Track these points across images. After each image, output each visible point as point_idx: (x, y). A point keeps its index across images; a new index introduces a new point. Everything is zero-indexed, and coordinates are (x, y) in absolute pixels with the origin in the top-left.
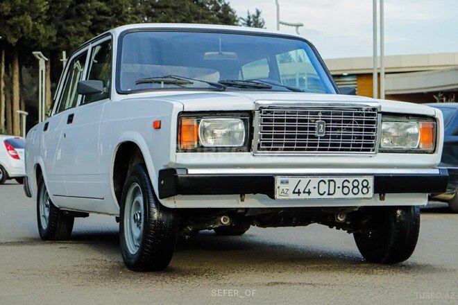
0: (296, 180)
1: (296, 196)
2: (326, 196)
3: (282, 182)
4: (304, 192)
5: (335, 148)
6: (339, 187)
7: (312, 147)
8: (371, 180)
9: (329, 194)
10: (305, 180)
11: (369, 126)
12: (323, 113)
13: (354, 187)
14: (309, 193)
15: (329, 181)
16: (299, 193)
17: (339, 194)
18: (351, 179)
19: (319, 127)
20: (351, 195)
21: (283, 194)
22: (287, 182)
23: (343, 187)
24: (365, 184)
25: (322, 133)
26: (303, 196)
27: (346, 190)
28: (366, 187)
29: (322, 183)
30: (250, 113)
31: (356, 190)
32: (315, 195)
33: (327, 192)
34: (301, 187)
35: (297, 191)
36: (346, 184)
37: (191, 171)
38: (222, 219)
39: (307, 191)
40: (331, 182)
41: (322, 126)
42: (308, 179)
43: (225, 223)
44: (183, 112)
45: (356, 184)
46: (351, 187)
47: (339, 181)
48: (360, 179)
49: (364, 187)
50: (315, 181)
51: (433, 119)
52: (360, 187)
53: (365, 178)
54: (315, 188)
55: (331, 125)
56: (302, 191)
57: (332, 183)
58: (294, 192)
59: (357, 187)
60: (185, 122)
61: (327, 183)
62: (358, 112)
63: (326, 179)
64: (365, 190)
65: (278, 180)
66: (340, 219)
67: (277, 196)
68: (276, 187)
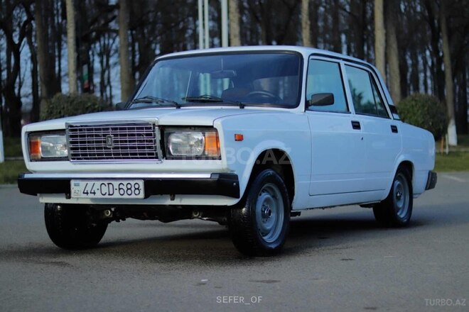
0: (85, 183)
1: (85, 196)
2: (107, 196)
3: (75, 185)
4: (91, 193)
6: (116, 189)
8: (141, 183)
9: (109, 195)
10: (90, 183)
12: (113, 129)
13: (128, 189)
14: (94, 193)
15: (108, 184)
16: (87, 193)
17: (117, 195)
18: (125, 183)
19: (108, 140)
20: (126, 196)
21: (75, 194)
22: (78, 185)
23: (120, 189)
24: (137, 186)
25: (111, 145)
26: (90, 196)
27: (122, 192)
28: (138, 189)
29: (103, 185)
31: (129, 192)
32: (98, 195)
33: (108, 193)
34: (89, 189)
35: (86, 191)
36: (121, 186)
37: (27, 176)
39: (93, 191)
42: (93, 182)
45: (129, 186)
46: (126, 189)
47: (116, 184)
48: (133, 182)
49: (136, 189)
50: (98, 183)
52: (133, 189)
53: (137, 181)
54: (98, 189)
55: (120, 138)
56: (89, 192)
57: (111, 186)
58: (84, 193)
59: (130, 189)
63: (106, 182)
64: (137, 192)
65: (72, 183)
67: (72, 195)
68: (72, 188)
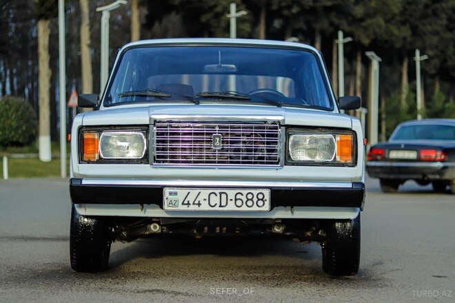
0: (186, 191)
2: (217, 208)
3: (170, 194)
4: (194, 204)
5: (234, 160)
6: (231, 200)
7: (211, 160)
8: (267, 193)
9: (221, 206)
10: (194, 192)
11: (272, 139)
12: (220, 127)
13: (248, 200)
14: (199, 204)
15: (221, 193)
16: (188, 204)
17: (231, 207)
18: (245, 192)
19: (215, 141)
20: (244, 208)
21: (171, 205)
22: (176, 194)
23: (236, 200)
24: (260, 196)
25: (218, 146)
26: (192, 208)
27: (239, 203)
28: (262, 200)
29: (213, 195)
31: (250, 203)
32: (205, 207)
33: (218, 204)
34: (191, 199)
35: (186, 202)
36: (238, 197)
37: (85, 182)
38: (152, 226)
39: (197, 202)
40: (222, 195)
41: (218, 139)
42: (197, 191)
43: (155, 230)
44: (83, 126)
45: (250, 196)
46: (245, 200)
47: (231, 193)
48: (255, 192)
49: (259, 200)
50: (205, 193)
51: (353, 131)
52: (255, 199)
53: (261, 191)
54: (205, 200)
55: (229, 138)
56: (191, 202)
57: (224, 196)
58: (183, 204)
59: (251, 200)
60: (87, 136)
61: (219, 195)
62: (259, 125)
63: (217, 191)
64: (260, 203)
65: (166, 191)
66: (277, 230)
67: (166, 207)
68: (165, 198)
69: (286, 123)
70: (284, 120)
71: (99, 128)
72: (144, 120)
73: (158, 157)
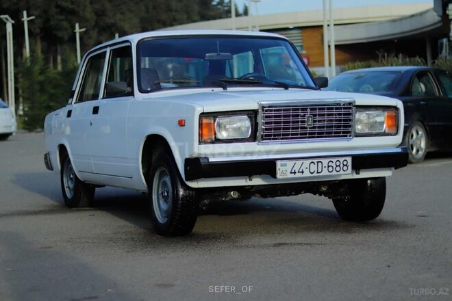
0: (292, 162)
1: (292, 176)
2: (315, 174)
3: (282, 165)
4: (299, 172)
5: (320, 135)
6: (325, 167)
7: (303, 136)
8: (349, 160)
9: (318, 173)
10: (299, 163)
11: (346, 117)
12: (311, 109)
13: (337, 166)
14: (303, 172)
15: (318, 162)
16: (295, 173)
17: (325, 172)
18: (334, 160)
19: (308, 120)
20: (334, 173)
21: (282, 174)
22: (285, 165)
23: (329, 167)
24: (345, 163)
25: (311, 125)
26: (298, 175)
27: (330, 169)
28: (346, 165)
29: (312, 164)
30: (255, 112)
31: (338, 169)
32: (306, 174)
33: (316, 172)
34: (296, 169)
35: (293, 171)
36: (330, 164)
37: (211, 160)
38: (232, 193)
39: (301, 171)
41: (310, 119)
42: (301, 161)
43: (234, 196)
44: (204, 113)
45: (338, 163)
46: (334, 166)
47: (325, 162)
48: (341, 159)
49: (344, 165)
50: (307, 162)
51: (396, 108)
52: (342, 166)
53: (345, 158)
54: (307, 168)
55: (318, 118)
56: (297, 171)
57: (320, 164)
58: (291, 173)
59: (339, 166)
60: (205, 121)
61: (316, 164)
62: (337, 106)
63: (315, 161)
64: (345, 168)
65: (279, 163)
66: (324, 189)
67: (278, 176)
68: (277, 169)
69: (357, 104)
70: (355, 102)
71: (215, 115)
72: (253, 106)
73: (266, 136)
